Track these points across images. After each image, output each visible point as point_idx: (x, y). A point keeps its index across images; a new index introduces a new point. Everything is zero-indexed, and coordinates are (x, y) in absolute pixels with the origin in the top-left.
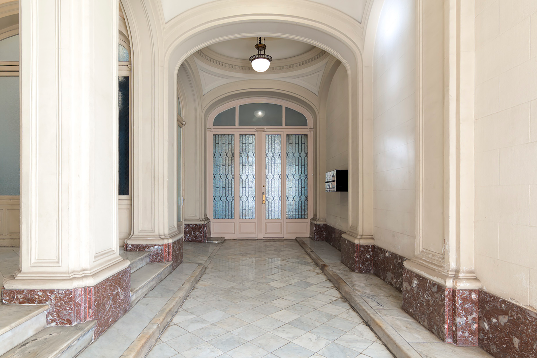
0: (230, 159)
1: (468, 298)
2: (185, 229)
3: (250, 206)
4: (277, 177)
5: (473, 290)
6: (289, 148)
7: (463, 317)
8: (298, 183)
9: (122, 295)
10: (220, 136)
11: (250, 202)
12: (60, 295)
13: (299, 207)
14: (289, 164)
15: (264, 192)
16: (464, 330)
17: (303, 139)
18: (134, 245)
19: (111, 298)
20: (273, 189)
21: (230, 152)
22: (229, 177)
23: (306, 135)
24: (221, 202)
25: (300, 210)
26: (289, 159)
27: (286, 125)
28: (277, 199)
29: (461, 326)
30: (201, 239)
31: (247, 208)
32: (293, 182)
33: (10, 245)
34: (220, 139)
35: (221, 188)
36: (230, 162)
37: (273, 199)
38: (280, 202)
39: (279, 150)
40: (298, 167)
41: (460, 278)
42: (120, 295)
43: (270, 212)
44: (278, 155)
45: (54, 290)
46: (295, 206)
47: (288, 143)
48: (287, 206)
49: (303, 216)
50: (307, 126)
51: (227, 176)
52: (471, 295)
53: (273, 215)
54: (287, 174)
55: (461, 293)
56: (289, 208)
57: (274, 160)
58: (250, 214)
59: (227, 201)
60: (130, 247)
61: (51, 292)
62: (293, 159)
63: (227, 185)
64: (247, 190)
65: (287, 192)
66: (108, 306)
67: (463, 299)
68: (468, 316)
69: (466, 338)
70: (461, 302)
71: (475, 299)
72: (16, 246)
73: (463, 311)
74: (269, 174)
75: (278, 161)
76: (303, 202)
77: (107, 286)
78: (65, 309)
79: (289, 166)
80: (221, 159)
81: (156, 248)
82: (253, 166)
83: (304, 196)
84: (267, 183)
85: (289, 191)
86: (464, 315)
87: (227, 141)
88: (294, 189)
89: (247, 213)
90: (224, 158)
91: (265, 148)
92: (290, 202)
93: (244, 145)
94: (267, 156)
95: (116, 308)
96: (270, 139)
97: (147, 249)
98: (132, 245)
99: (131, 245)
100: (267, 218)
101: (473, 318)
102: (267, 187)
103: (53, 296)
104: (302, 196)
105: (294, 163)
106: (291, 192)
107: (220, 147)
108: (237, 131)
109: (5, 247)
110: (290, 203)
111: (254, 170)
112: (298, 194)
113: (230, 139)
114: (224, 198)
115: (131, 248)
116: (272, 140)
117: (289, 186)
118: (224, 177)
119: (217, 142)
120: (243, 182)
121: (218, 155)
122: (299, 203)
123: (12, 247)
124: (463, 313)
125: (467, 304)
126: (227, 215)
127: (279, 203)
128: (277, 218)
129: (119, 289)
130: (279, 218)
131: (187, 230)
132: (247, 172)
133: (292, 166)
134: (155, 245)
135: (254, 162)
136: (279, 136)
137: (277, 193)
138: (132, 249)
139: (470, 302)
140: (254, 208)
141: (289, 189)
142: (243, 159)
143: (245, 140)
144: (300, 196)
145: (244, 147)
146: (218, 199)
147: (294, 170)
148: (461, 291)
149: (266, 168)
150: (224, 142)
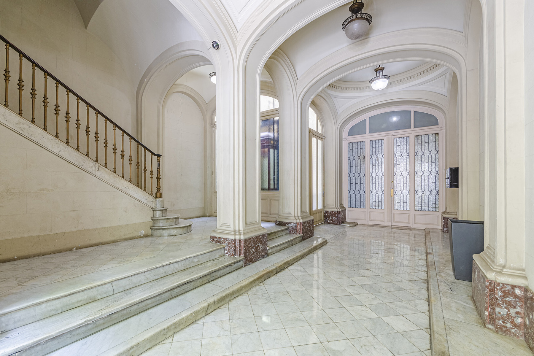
0: (362, 160)
1: (511, 293)
2: (325, 213)
3: (380, 198)
4: (405, 174)
5: (517, 286)
6: (418, 147)
7: (503, 308)
8: (428, 178)
9: (261, 247)
10: (354, 144)
11: (380, 195)
12: (229, 241)
13: (429, 201)
14: (418, 162)
15: (393, 186)
16: (505, 321)
17: (433, 138)
18: (280, 222)
19: (254, 248)
20: (402, 184)
21: (362, 155)
22: (362, 175)
23: (437, 134)
24: (354, 195)
25: (430, 203)
26: (418, 157)
27: (415, 127)
28: (405, 192)
29: (501, 316)
30: (336, 222)
31: (377, 200)
32: (422, 178)
34: (354, 145)
35: (354, 183)
36: (362, 163)
37: (402, 193)
38: (409, 195)
39: (408, 150)
40: (428, 164)
41: (504, 272)
42: (260, 248)
43: (399, 204)
44: (406, 154)
45: (227, 239)
46: (424, 199)
47: (417, 143)
48: (416, 200)
49: (434, 209)
50: (438, 125)
51: (359, 174)
52: (514, 290)
53: (402, 206)
54: (416, 171)
55: (501, 286)
56: (418, 201)
57: (402, 160)
58: (380, 205)
59: (359, 194)
61: (226, 239)
62: (422, 157)
63: (359, 182)
64: (377, 185)
65: (416, 187)
66: (252, 252)
67: (503, 292)
68: (510, 309)
69: (508, 328)
70: (501, 294)
71: (519, 294)
73: (503, 303)
74: (397, 172)
75: (407, 160)
76: (434, 196)
77: (251, 241)
78: (231, 249)
79: (418, 163)
80: (354, 161)
81: (292, 225)
82: (382, 166)
83: (434, 190)
84: (395, 179)
85: (418, 186)
86: (505, 307)
87: (359, 147)
88: (423, 184)
89: (377, 204)
90: (357, 160)
91: (394, 150)
92: (419, 195)
93: (373, 149)
94: (395, 156)
95: (257, 253)
96: (398, 142)
97: (287, 224)
98: (279, 222)
100: (396, 209)
101: (517, 312)
102: (395, 182)
103: (227, 241)
104: (432, 191)
105: (423, 160)
106: (420, 187)
107: (354, 152)
108: (368, 138)
110: (419, 197)
111: (383, 169)
112: (428, 188)
113: (362, 145)
114: (357, 192)
116: (401, 142)
117: (418, 182)
118: (356, 175)
119: (351, 148)
120: (373, 179)
121: (352, 158)
122: (429, 197)
124: (503, 305)
125: (509, 297)
126: (359, 205)
127: (407, 196)
128: (406, 209)
129: (259, 244)
130: (408, 210)
131: (327, 215)
132: (377, 170)
133: (421, 163)
134: (292, 223)
135: (383, 162)
136: (407, 137)
137: (405, 188)
139: (512, 296)
140: (383, 200)
141: (418, 184)
142: (373, 160)
143: (375, 145)
144: (430, 190)
145: (374, 151)
146: (352, 192)
147: (423, 167)
148: (501, 284)
149: (394, 167)
150: (356, 148)
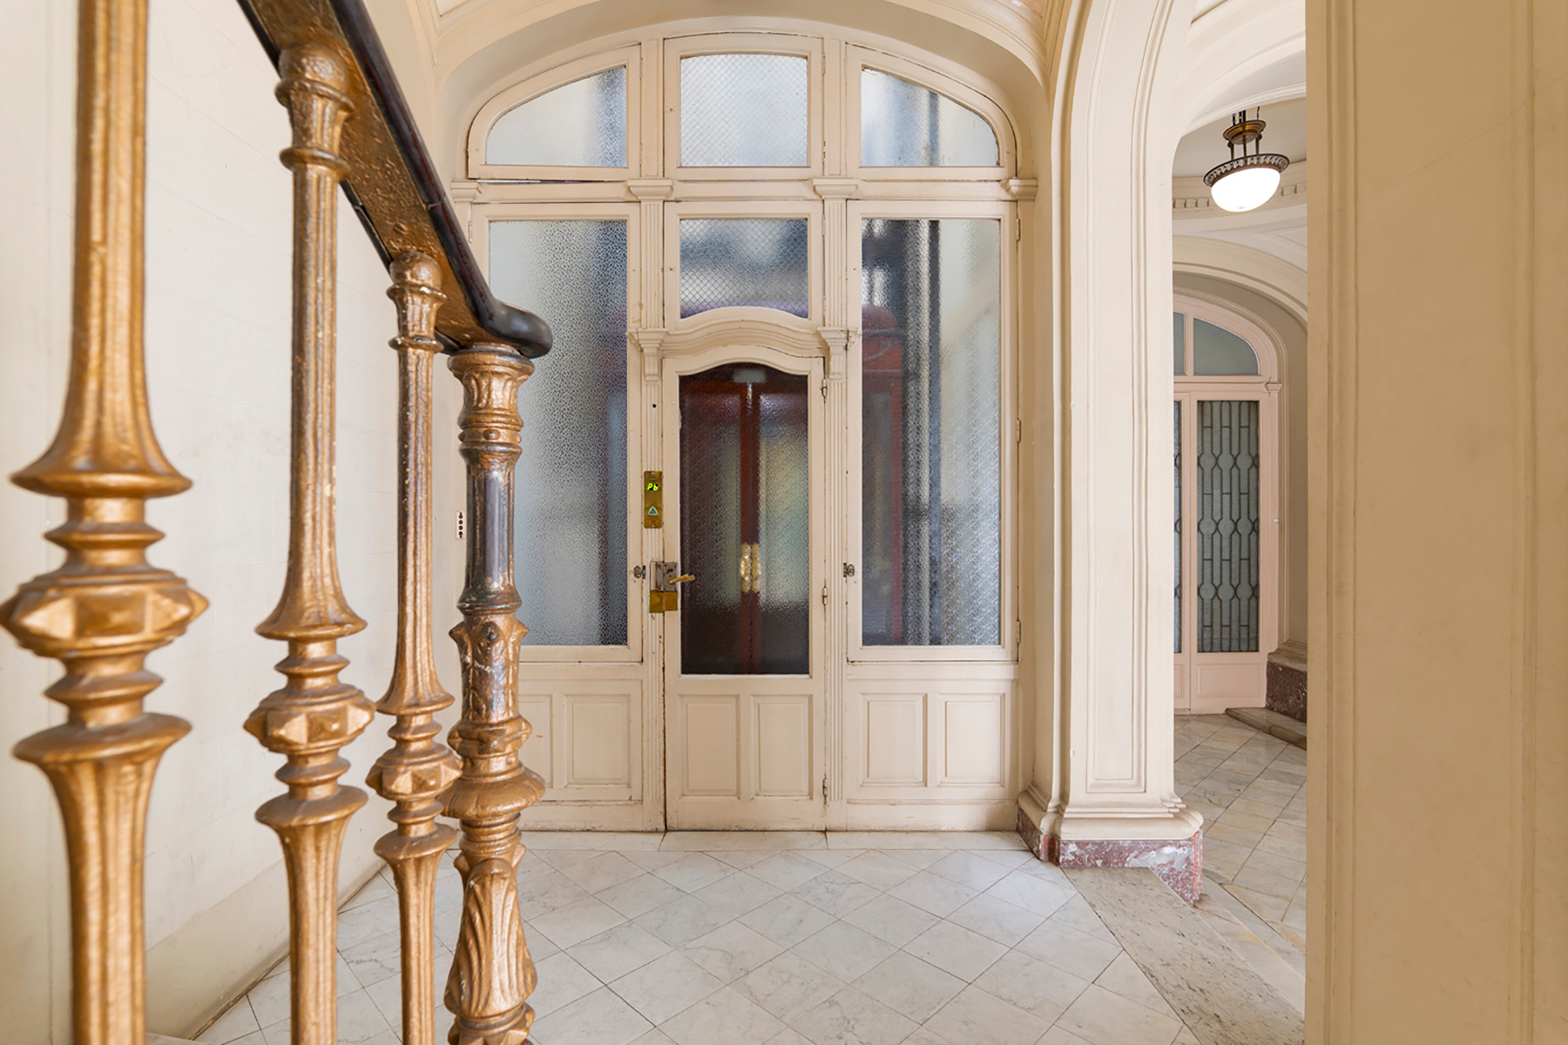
8: (1231, 545)
13: (1232, 618)
17: (1243, 415)
18: (1088, 843)
23: (1254, 405)
25: (1235, 626)
27: (1195, 374)
32: (1215, 543)
33: (580, 826)
40: (1231, 498)
46: (1219, 614)
47: (1201, 427)
49: (1244, 645)
50: (1256, 374)
60: (1073, 850)
72: (603, 829)
76: (1244, 602)
81: (1169, 855)
83: (1245, 584)
88: (1217, 562)
92: (1205, 602)
97: (1135, 857)
98: (1081, 845)
99: (1078, 843)
104: (1240, 586)
106: (1207, 571)
109: (561, 831)
110: (1204, 607)
112: (1230, 577)
115: (1076, 856)
122: (1233, 605)
123: (588, 830)
133: (1212, 494)
134: (1164, 844)
138: (1079, 858)
144: (1234, 584)
147: (1217, 506)
